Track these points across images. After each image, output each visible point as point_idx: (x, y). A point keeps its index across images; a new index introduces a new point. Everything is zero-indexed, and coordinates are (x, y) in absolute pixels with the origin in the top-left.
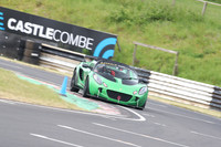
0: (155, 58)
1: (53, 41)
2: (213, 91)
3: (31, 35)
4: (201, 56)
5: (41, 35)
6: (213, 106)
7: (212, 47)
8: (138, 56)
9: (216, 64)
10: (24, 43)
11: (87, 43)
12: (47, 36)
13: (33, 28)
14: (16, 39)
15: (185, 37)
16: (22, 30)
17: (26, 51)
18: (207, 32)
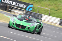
0: (44, 11)
1: (15, 6)
2: (60, 20)
3: (9, 4)
4: (57, 10)
5: (12, 4)
6: (60, 24)
7: (60, 8)
8: (39, 10)
9: (61, 13)
10: (7, 6)
11: (24, 6)
12: (13, 4)
13: (9, 2)
14: (5, 5)
15: (52, 5)
16: (6, 3)
17: (7, 8)
18: (59, 3)
